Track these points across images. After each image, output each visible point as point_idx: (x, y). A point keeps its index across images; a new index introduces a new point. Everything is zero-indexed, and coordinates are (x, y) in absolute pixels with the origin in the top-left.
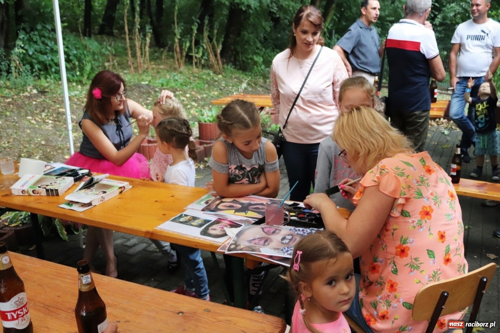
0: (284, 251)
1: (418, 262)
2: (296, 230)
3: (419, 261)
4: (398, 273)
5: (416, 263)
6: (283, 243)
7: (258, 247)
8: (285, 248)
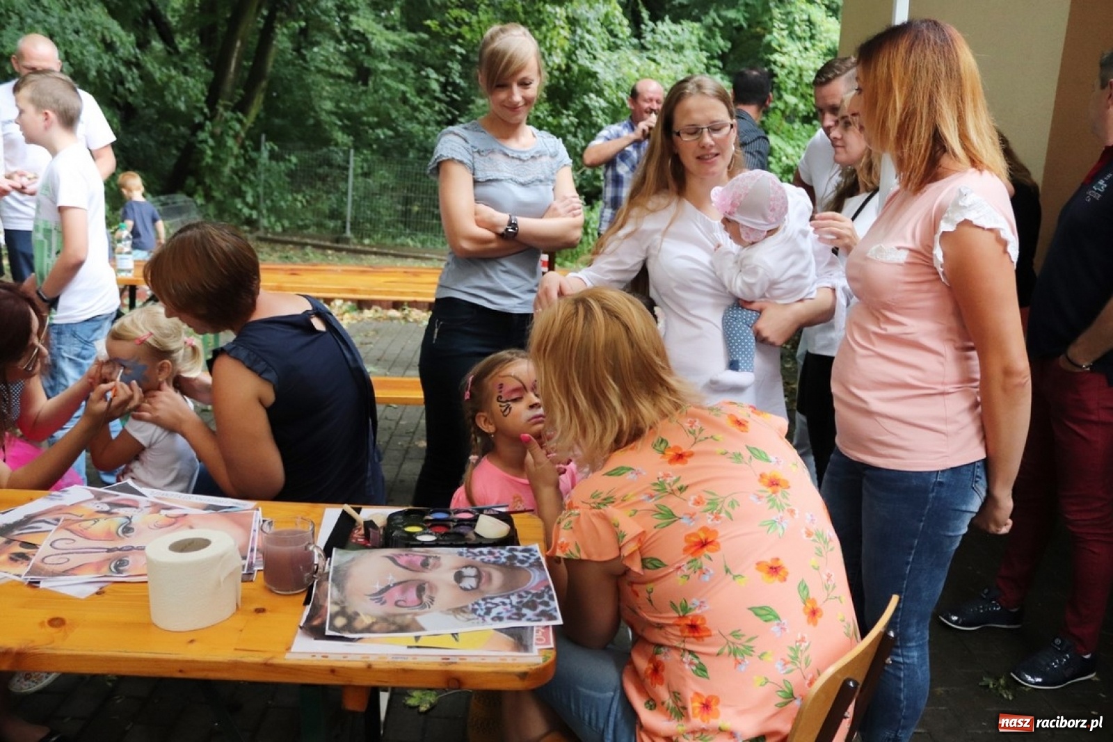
0: (482, 613)
1: (744, 639)
2: (475, 555)
3: (743, 635)
4: (710, 673)
5: (739, 642)
6: (465, 589)
7: (409, 617)
8: (478, 604)
